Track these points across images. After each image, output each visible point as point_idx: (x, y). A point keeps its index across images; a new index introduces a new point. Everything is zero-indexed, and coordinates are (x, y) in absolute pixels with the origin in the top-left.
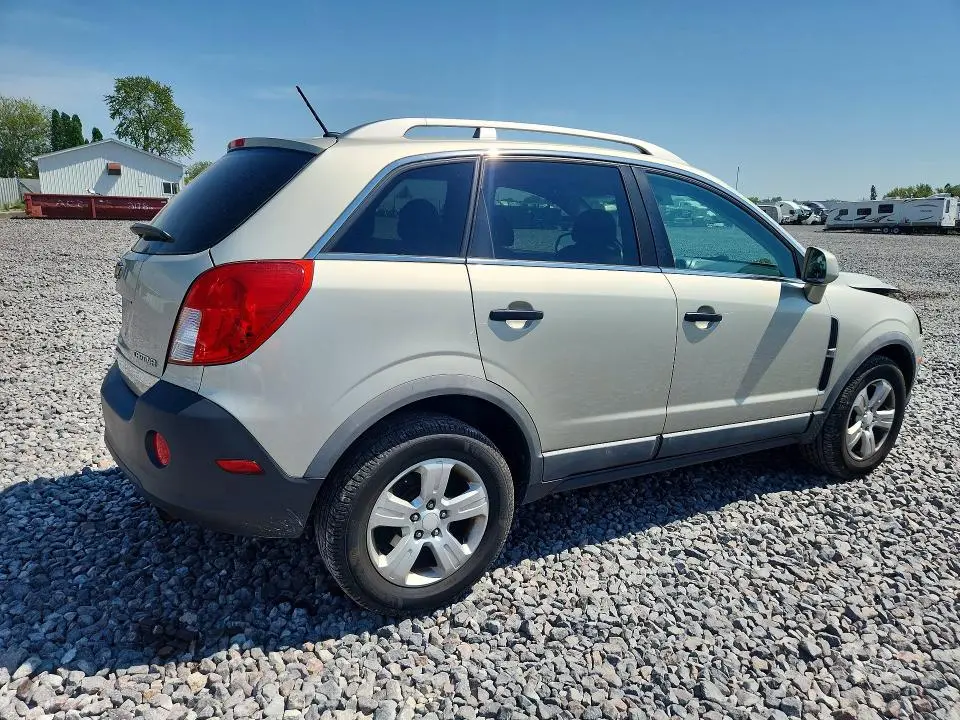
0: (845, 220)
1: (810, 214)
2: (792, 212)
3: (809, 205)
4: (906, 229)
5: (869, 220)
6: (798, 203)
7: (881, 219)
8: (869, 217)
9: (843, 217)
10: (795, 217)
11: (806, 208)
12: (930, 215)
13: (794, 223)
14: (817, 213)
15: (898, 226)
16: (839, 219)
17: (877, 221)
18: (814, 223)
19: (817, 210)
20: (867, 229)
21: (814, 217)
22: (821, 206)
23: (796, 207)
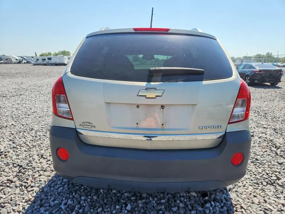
0: (39, 62)
1: (23, 60)
2: (16, 60)
3: (21, 57)
4: (56, 65)
5: (45, 62)
6: (18, 57)
7: (49, 61)
8: (45, 61)
9: (38, 61)
10: (18, 61)
11: (21, 58)
12: (61, 61)
13: (18, 63)
14: (25, 60)
15: (54, 64)
16: (37, 62)
17: (48, 62)
18: (25, 63)
19: (25, 59)
20: (45, 65)
21: (24, 61)
22: (25, 57)
23: (18, 58)
